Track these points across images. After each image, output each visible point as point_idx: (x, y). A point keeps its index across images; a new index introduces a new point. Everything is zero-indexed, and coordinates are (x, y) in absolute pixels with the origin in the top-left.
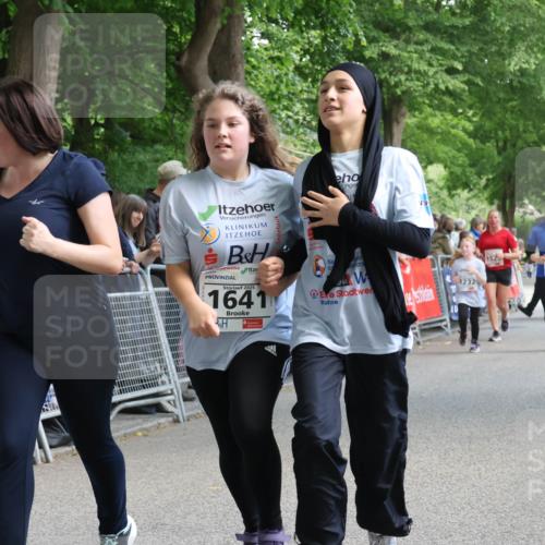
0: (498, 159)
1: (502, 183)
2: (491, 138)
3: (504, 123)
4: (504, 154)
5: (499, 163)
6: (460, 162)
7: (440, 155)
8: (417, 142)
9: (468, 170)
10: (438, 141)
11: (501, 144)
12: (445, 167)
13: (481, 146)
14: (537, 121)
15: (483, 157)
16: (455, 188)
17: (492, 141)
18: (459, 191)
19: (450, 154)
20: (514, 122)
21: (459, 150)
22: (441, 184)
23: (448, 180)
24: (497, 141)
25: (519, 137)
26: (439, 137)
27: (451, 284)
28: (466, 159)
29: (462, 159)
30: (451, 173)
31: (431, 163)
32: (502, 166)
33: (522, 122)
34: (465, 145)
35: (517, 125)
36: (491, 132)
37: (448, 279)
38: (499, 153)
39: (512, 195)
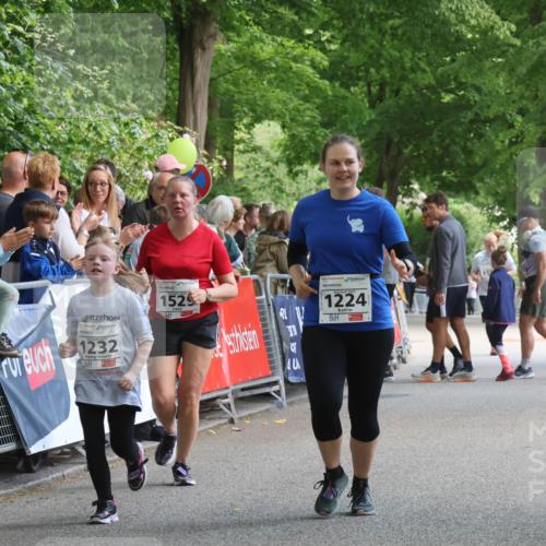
0: (369, 115)
1: (376, 156)
2: (359, 79)
3: (380, 55)
4: (380, 107)
5: (370, 122)
6: (307, 118)
7: (274, 105)
8: (235, 83)
9: (321, 131)
10: (270, 82)
11: (374, 90)
12: (283, 127)
13: (343, 91)
14: (432, 52)
15: (345, 112)
16: (300, 161)
17: (361, 83)
18: (306, 166)
19: (291, 106)
20: (395, 53)
21: (306, 99)
22: (276, 154)
23: (286, 148)
24: (369, 85)
25: (404, 78)
26: (272, 75)
27: (287, 323)
28: (316, 113)
29: (310, 113)
30: (293, 136)
31: (258, 119)
32: (377, 128)
33: (409, 53)
34: (315, 90)
35: (401, 57)
36: (358, 69)
37: (283, 313)
38: (372, 106)
39: (393, 176)
